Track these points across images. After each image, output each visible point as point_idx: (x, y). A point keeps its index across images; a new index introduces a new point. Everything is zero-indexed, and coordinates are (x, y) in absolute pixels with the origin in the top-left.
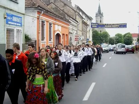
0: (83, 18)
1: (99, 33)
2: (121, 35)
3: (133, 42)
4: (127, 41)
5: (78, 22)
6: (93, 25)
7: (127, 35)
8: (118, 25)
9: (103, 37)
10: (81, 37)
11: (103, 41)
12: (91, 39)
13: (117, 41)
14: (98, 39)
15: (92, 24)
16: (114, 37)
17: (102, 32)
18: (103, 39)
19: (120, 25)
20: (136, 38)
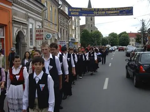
0: (59, 5)
1: (90, 32)
2: (116, 34)
3: (130, 43)
4: (123, 42)
5: (44, 6)
6: (72, 11)
7: (123, 35)
8: (117, 10)
9: (94, 38)
10: (50, 34)
11: (94, 42)
12: (78, 40)
13: (111, 43)
14: (89, 40)
15: (70, 10)
16: (108, 37)
17: (93, 32)
18: (95, 40)
19: (122, 10)
20: (133, 38)
